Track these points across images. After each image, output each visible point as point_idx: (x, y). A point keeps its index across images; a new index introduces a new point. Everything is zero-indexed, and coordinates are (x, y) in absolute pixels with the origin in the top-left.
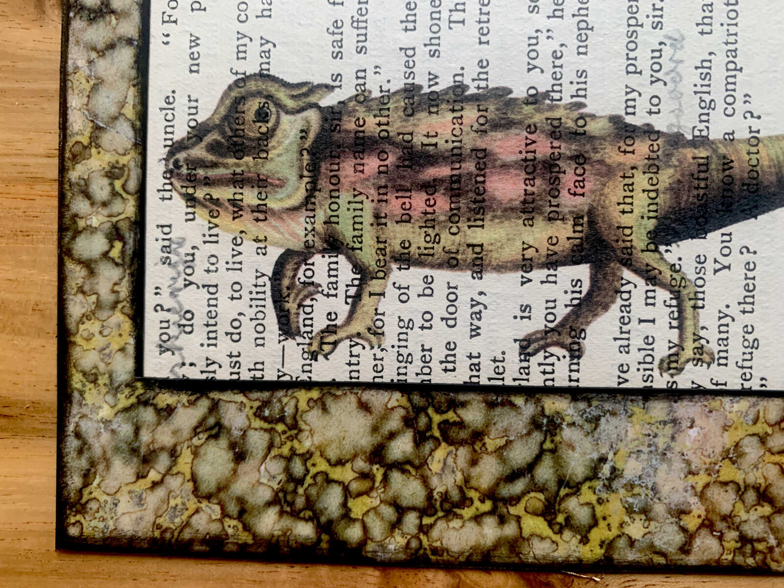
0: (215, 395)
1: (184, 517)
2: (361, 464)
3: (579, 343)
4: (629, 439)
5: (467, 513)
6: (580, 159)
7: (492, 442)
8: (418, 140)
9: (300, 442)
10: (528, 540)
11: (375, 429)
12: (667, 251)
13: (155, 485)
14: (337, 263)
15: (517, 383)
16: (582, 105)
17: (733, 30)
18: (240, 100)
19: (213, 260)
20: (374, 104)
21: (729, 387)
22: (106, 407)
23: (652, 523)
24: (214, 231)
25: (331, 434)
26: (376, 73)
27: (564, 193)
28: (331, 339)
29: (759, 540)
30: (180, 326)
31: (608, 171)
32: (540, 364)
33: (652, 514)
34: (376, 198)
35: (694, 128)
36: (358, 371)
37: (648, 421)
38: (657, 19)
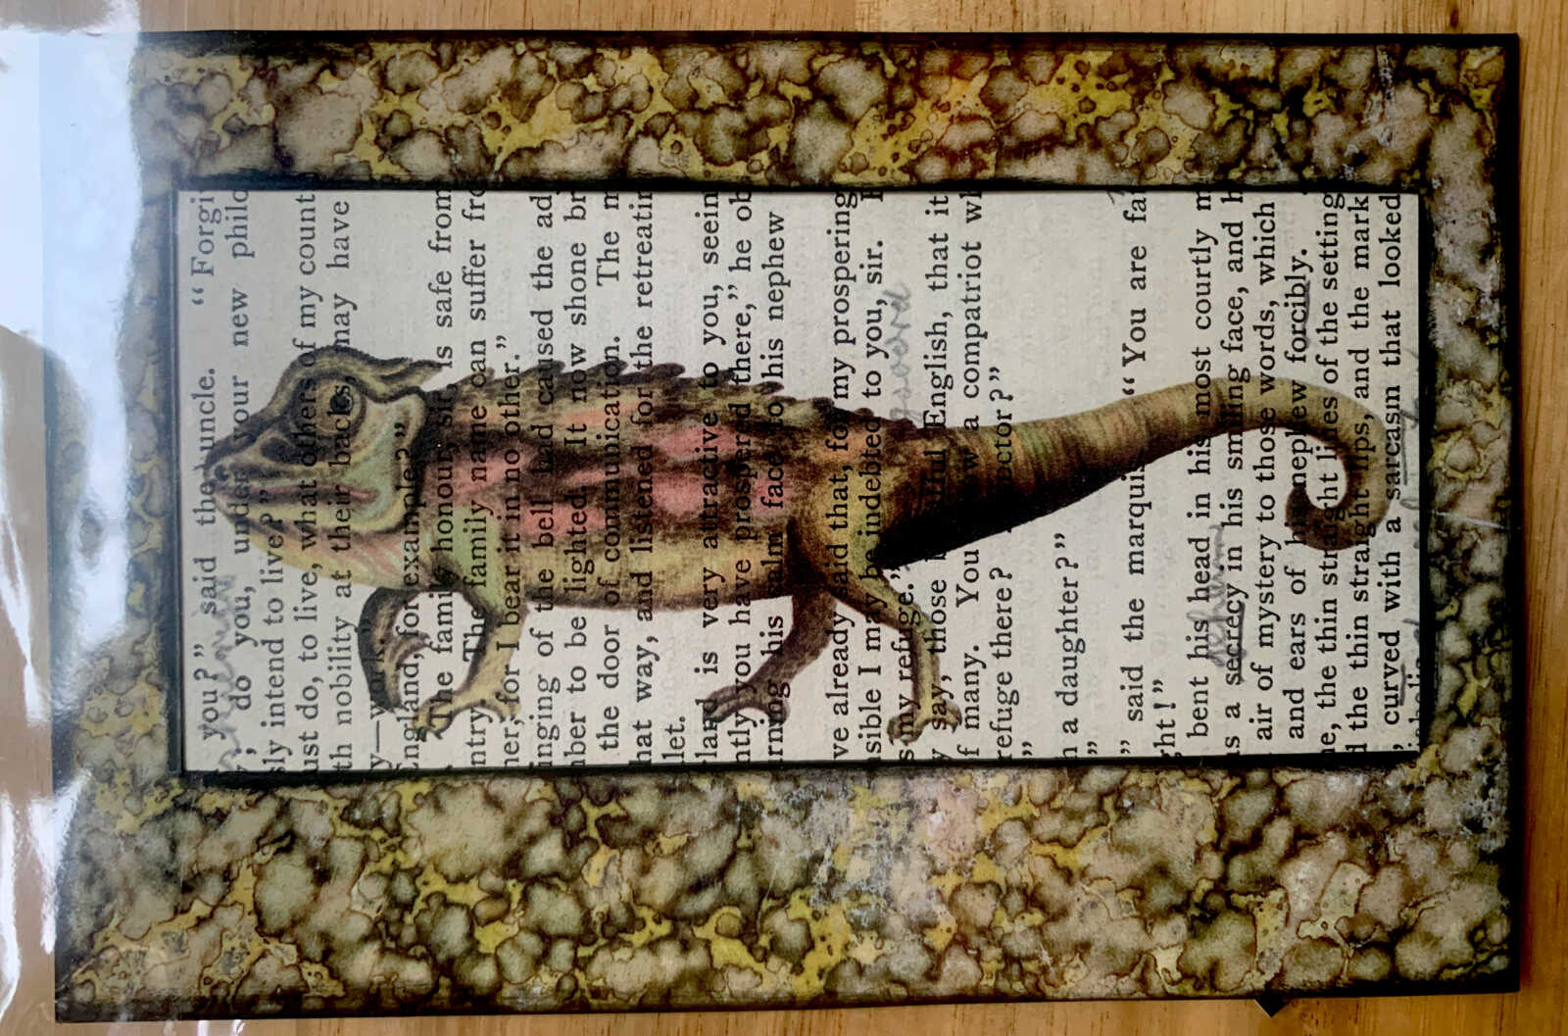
0: (285, 793)
1: (244, 966)
2: (491, 880)
3: (780, 703)
4: (851, 829)
5: (638, 938)
6: (776, 458)
7: (668, 842)
8: (559, 435)
9: (405, 853)
10: (722, 971)
11: (509, 832)
12: (893, 576)
13: (201, 921)
14: (450, 604)
15: (700, 760)
16: (777, 387)
17: (974, 282)
18: (309, 383)
19: (276, 606)
20: (498, 387)
21: (982, 756)
22: (127, 815)
23: (888, 944)
24: (276, 566)
25: (448, 840)
26: (499, 346)
27: (756, 502)
28: (444, 710)
29: (1029, 959)
30: (231, 698)
31: (813, 473)
32: (730, 733)
33: (887, 930)
34: (504, 512)
35: (926, 413)
36: (484, 753)
37: (876, 804)
38: (874, 270)
